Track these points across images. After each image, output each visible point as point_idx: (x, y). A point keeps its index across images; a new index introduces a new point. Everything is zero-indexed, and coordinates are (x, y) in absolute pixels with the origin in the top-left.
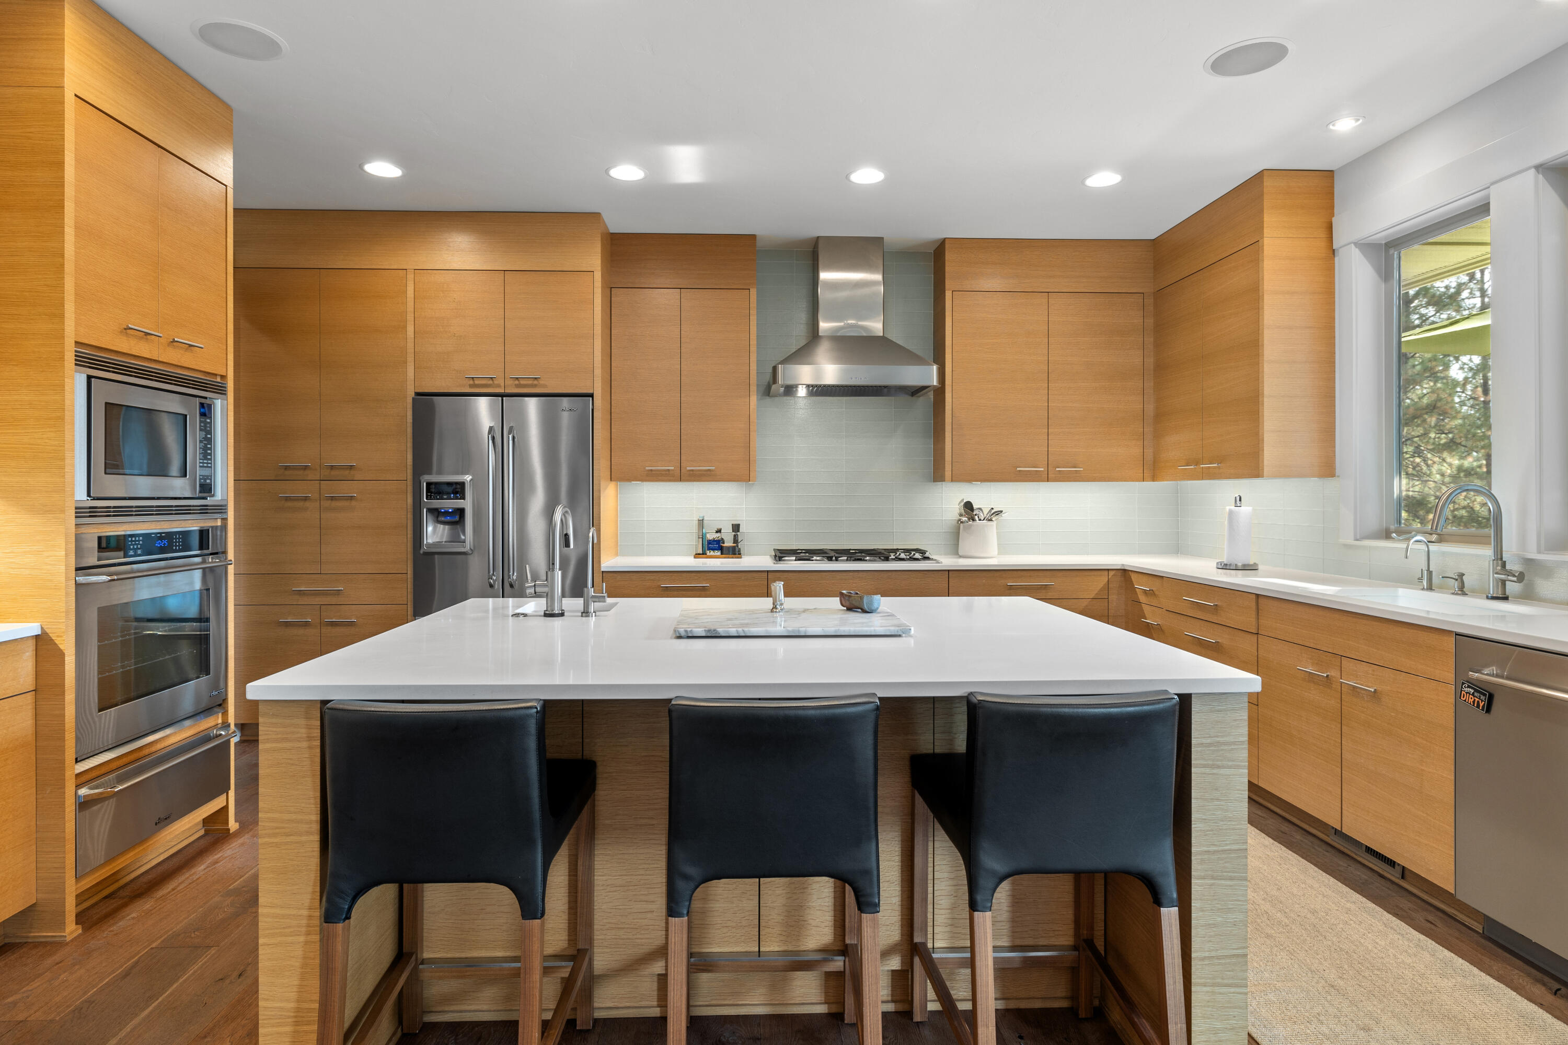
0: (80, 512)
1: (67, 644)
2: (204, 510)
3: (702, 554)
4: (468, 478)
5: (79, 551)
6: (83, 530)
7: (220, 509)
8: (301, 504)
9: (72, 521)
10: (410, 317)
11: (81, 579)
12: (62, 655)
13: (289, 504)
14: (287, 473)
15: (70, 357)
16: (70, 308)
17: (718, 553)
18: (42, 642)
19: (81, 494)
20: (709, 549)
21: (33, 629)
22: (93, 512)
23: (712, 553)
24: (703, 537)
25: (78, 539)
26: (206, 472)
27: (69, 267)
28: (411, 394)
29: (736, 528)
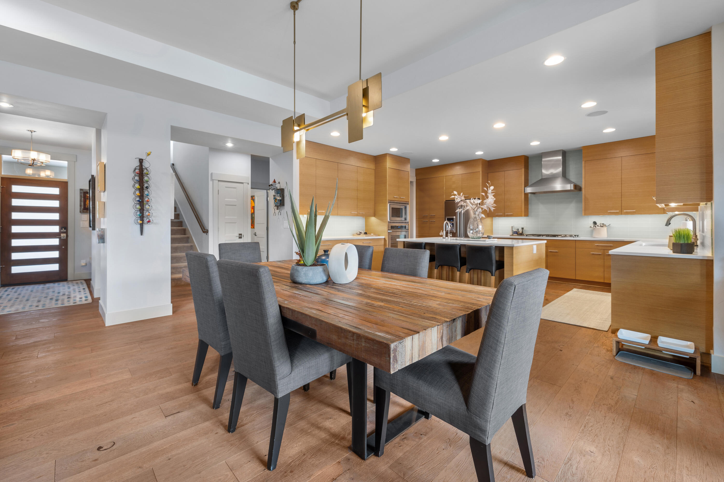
0: (389, 222)
1: (387, 239)
2: (405, 223)
3: (512, 235)
4: (454, 217)
5: (388, 228)
6: (389, 225)
7: (408, 222)
8: (426, 223)
9: (388, 223)
10: (445, 185)
11: (389, 231)
12: (386, 240)
13: (425, 223)
14: (424, 217)
15: (387, 202)
16: (387, 196)
17: (516, 235)
18: (385, 239)
19: (389, 220)
20: (514, 234)
21: (383, 237)
22: (390, 222)
23: (515, 235)
24: (513, 230)
25: (388, 226)
26: (405, 217)
27: (387, 190)
28: (445, 201)
29: (523, 229)
